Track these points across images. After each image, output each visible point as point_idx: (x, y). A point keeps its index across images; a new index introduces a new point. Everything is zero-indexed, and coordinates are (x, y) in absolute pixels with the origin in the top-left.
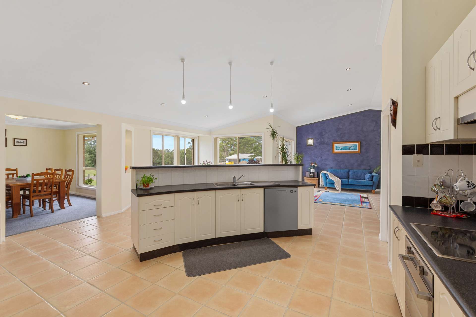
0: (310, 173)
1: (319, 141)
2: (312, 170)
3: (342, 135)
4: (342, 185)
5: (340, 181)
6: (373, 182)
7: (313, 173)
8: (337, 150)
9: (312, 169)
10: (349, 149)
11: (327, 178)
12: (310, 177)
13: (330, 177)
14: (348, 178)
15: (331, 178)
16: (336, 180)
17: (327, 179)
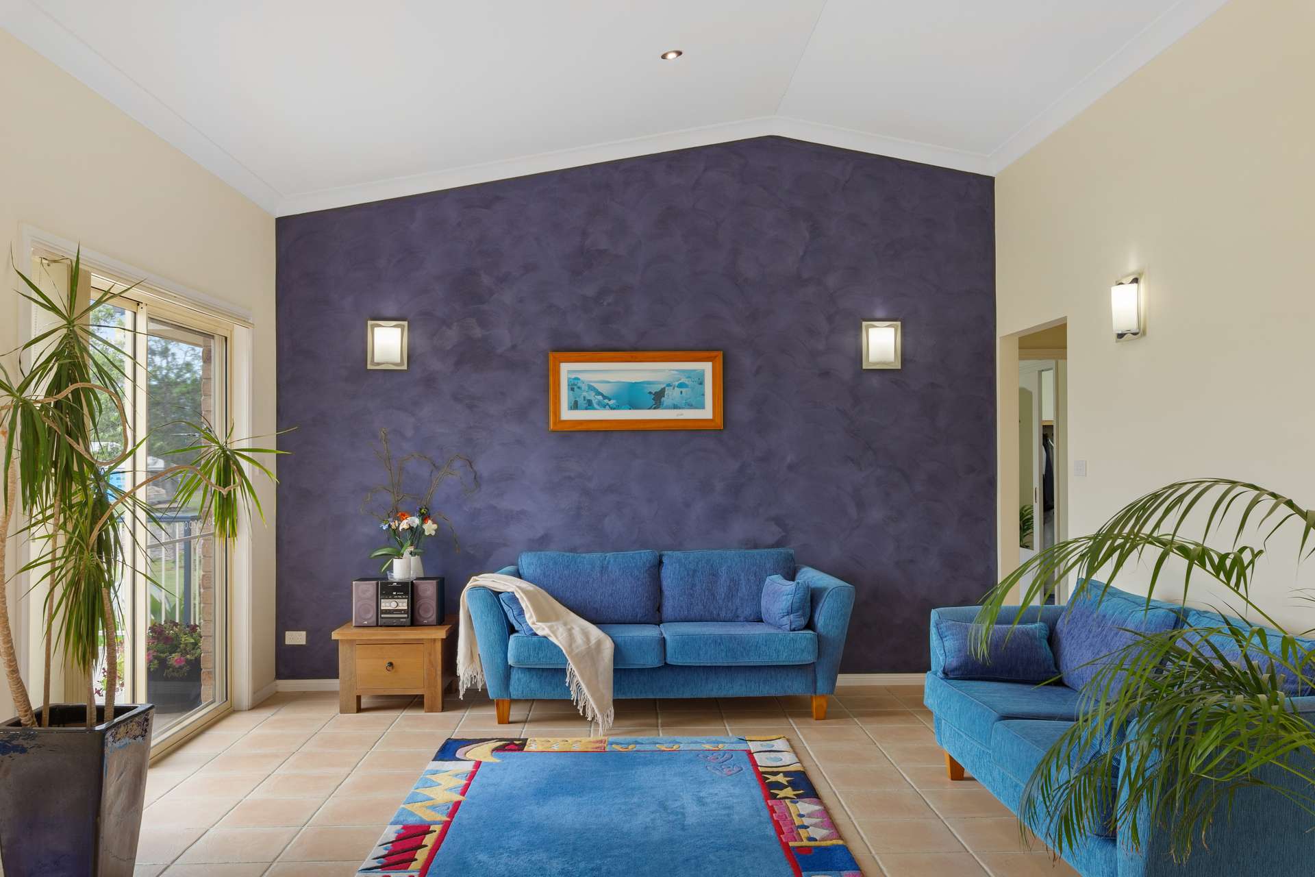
0: (388, 589)
1: (452, 335)
2: (402, 568)
3: (610, 299)
4: (622, 672)
5: (608, 646)
6: (819, 637)
7: (408, 589)
8: (575, 406)
9: (400, 556)
10: (658, 399)
11: (512, 630)
12: (383, 621)
13: (530, 617)
14: (655, 616)
15: (542, 629)
16: (579, 639)
17: (512, 637)
